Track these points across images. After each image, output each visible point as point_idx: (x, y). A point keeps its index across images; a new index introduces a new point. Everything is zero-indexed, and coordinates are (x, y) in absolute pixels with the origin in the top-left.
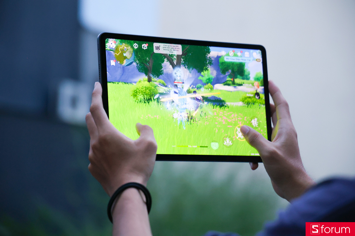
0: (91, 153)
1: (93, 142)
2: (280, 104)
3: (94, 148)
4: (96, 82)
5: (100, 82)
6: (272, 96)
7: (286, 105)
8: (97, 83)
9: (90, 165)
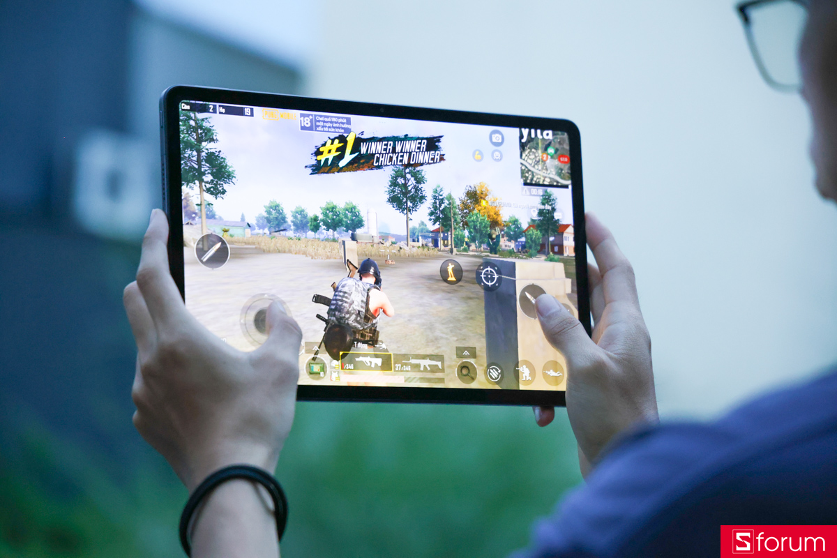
0: (137, 385)
1: (144, 358)
2: (612, 268)
3: (148, 374)
4: (155, 208)
5: (164, 210)
6: (593, 250)
7: (629, 271)
8: (156, 213)
9: (136, 414)
